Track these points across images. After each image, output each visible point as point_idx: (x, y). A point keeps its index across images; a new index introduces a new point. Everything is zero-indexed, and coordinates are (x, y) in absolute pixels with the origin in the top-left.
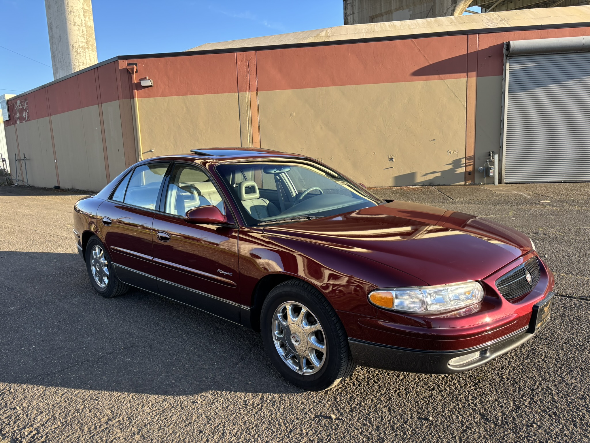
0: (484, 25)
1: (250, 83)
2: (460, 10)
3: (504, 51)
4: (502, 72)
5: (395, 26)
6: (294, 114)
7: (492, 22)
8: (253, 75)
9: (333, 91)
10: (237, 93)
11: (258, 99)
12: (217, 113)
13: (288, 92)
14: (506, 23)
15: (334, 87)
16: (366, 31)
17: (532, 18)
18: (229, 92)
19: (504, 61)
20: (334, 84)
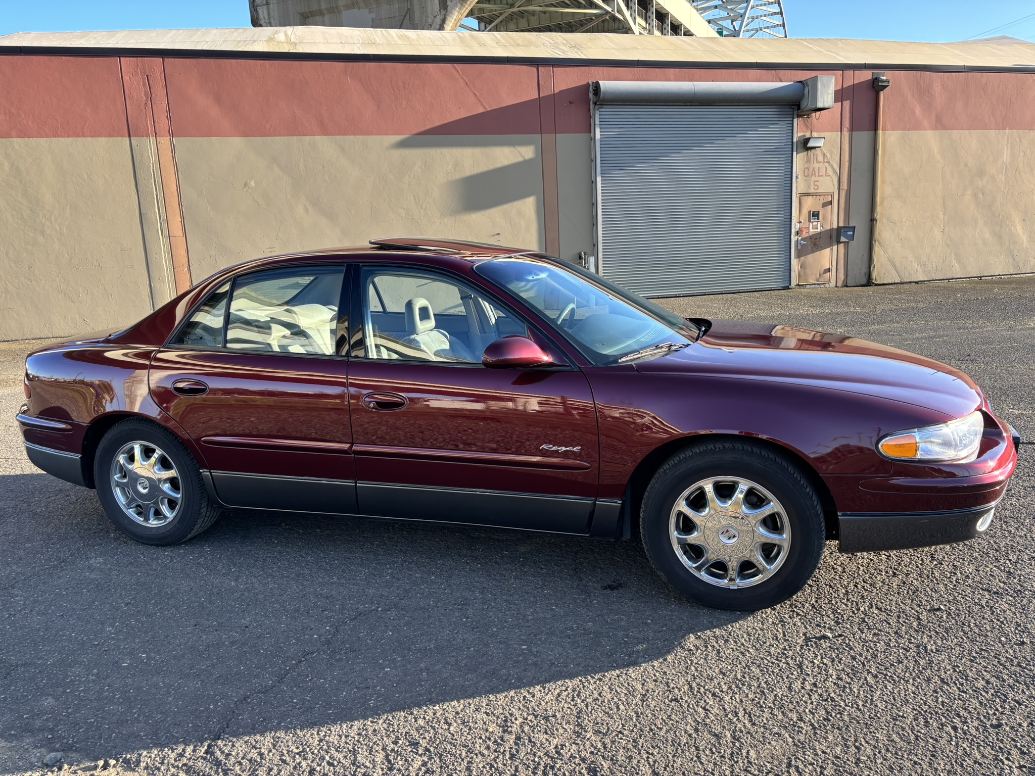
0: (549, 53)
1: (156, 119)
2: (453, 21)
3: (591, 95)
4: (589, 129)
5: (408, 38)
6: (253, 183)
7: (558, 48)
8: (161, 105)
9: (325, 144)
10: (128, 138)
11: (173, 151)
12: (85, 176)
13: (237, 142)
14: (579, 53)
15: (323, 136)
16: (361, 41)
17: (614, 49)
18: (110, 136)
19: (591, 111)
20: (325, 132)
